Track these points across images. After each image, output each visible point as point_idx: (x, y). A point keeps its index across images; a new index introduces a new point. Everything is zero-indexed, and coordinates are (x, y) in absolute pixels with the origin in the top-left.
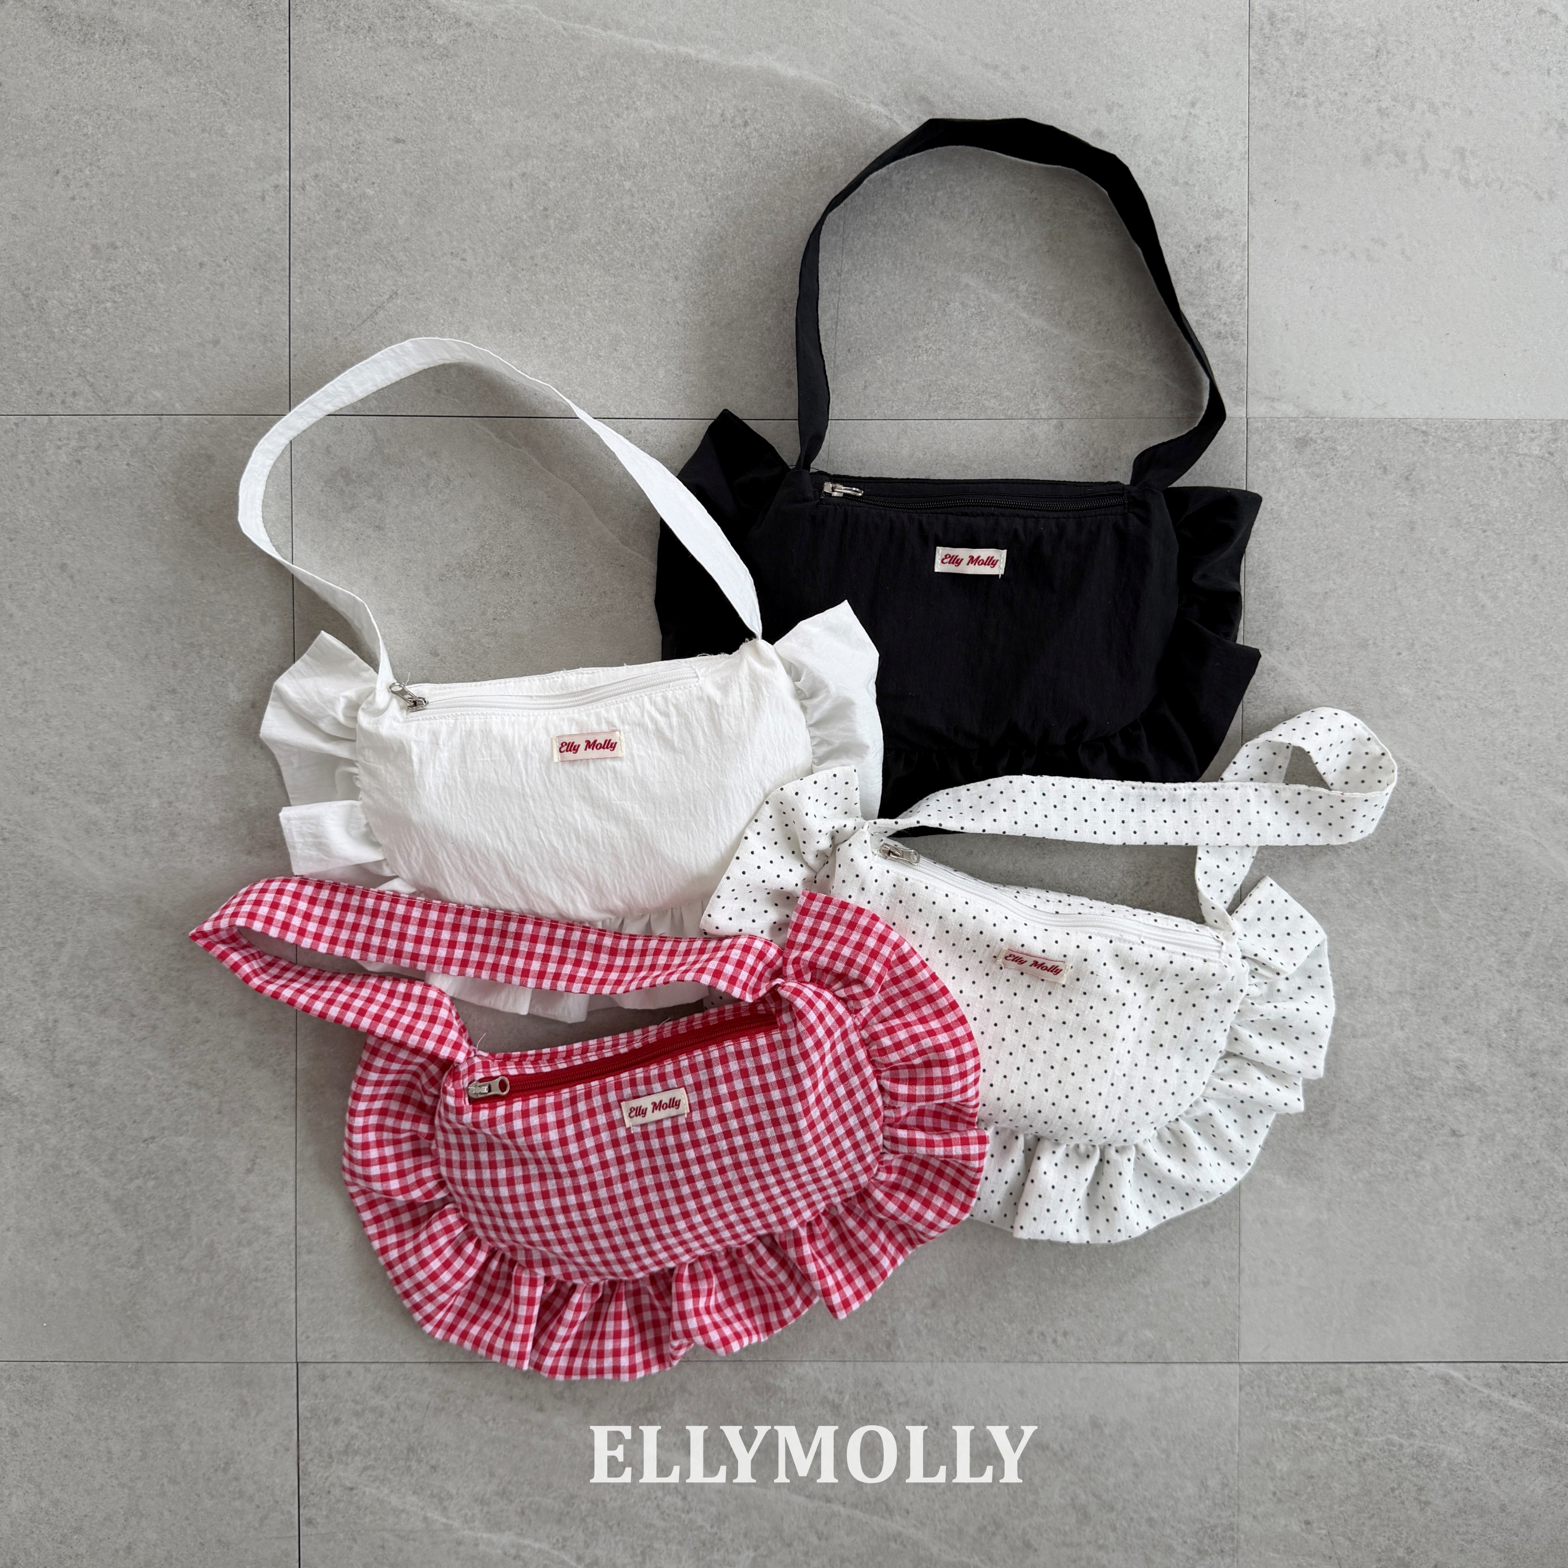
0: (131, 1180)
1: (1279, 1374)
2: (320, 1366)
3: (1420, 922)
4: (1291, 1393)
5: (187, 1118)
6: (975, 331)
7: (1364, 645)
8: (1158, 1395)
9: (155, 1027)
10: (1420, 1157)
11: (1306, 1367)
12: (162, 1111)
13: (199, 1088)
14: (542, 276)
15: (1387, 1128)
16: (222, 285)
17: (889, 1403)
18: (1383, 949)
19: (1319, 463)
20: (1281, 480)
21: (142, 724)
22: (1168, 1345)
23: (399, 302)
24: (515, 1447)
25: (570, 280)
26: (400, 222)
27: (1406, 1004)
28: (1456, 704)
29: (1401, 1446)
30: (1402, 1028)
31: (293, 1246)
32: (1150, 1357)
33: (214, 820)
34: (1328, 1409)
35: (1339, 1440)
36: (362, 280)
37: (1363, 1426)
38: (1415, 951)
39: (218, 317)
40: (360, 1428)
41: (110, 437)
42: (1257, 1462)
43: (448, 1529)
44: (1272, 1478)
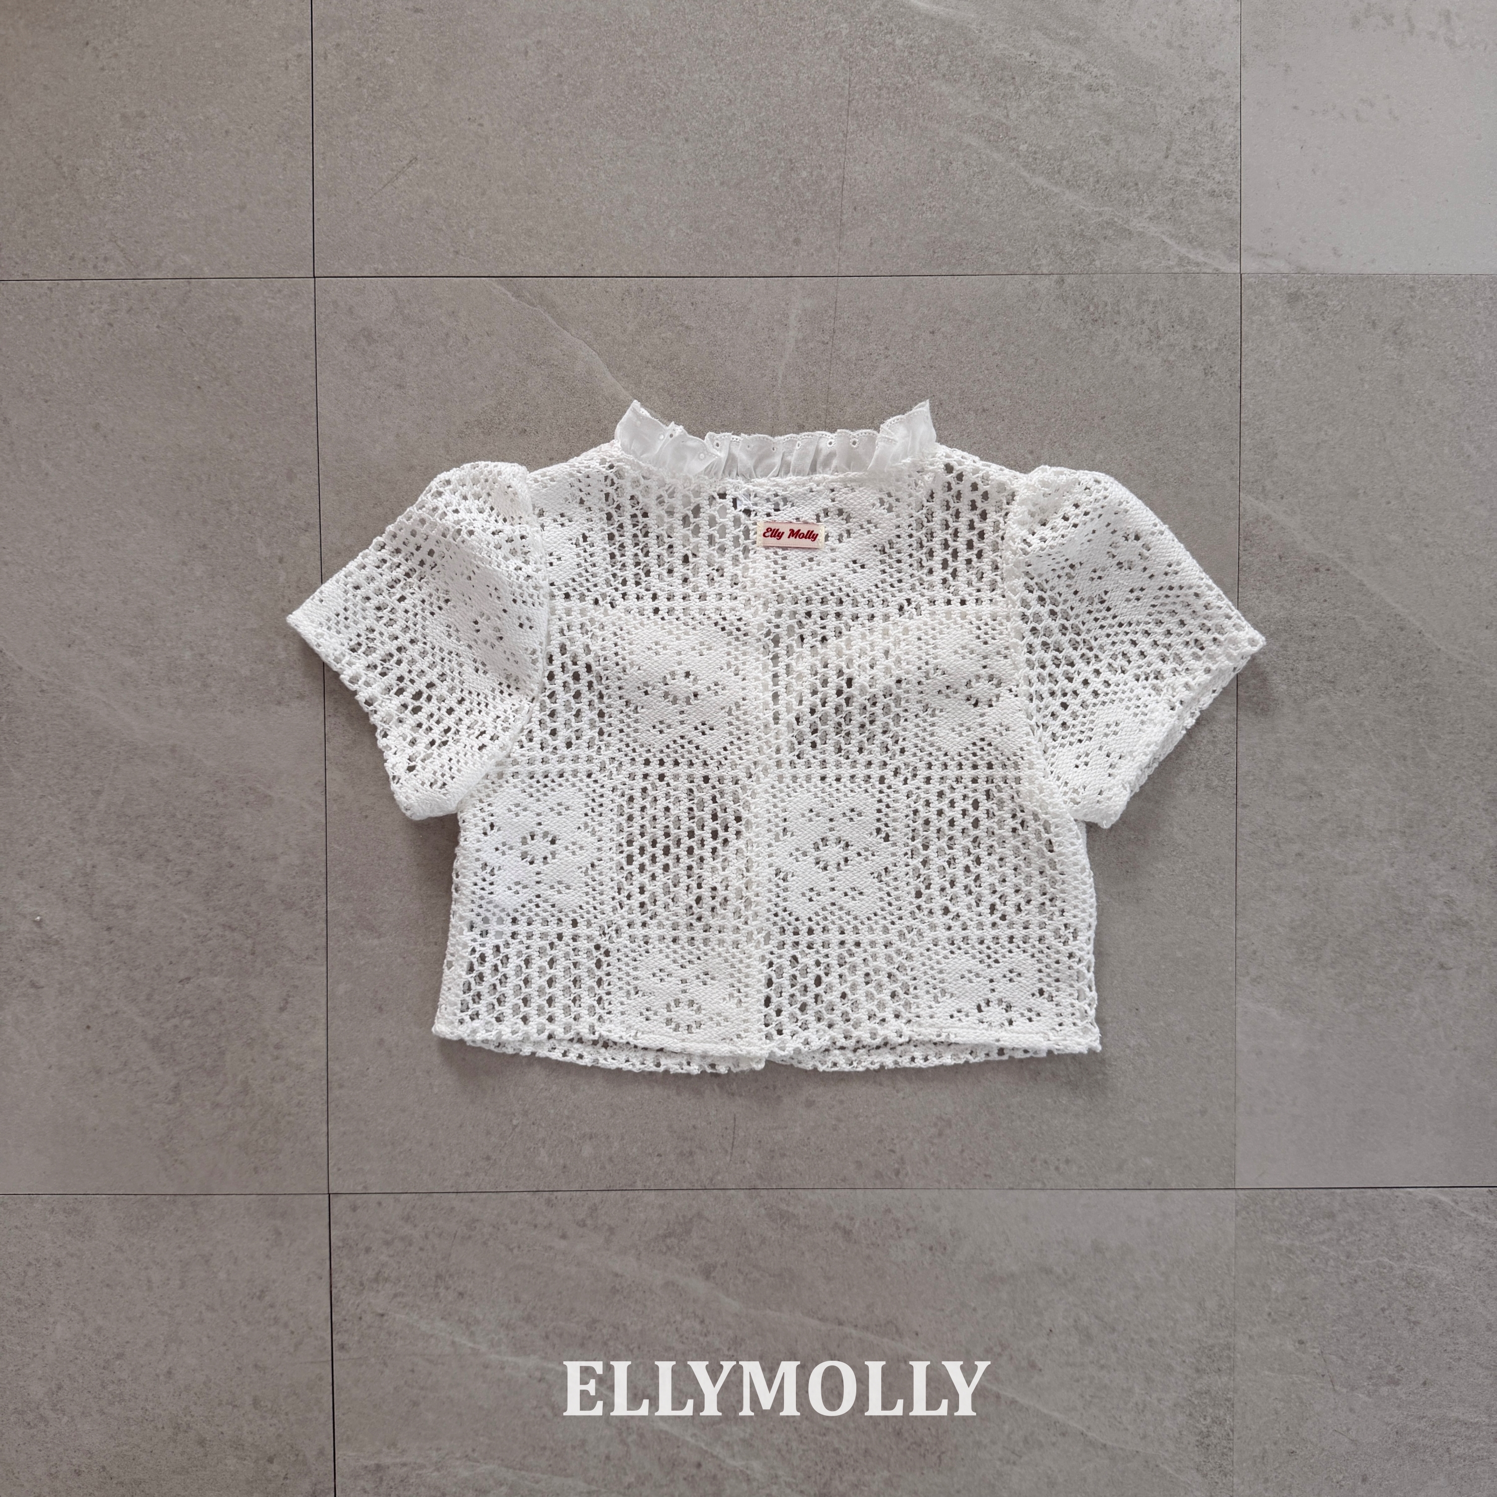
0: (168, 1019)
1: (1274, 1199)
2: (351, 1197)
3: (1409, 762)
4: (1284, 1217)
5: (221, 959)
6: (977, 188)
7: (1354, 494)
8: (1157, 1220)
9: (189, 872)
10: (1409, 990)
11: (1300, 1192)
12: (197, 952)
13: (233, 930)
14: (556, 139)
15: (1378, 962)
16: (247, 152)
17: (898, 1228)
18: (1373, 789)
19: (1310, 318)
20: (1274, 334)
21: (174, 579)
22: (1167, 1172)
23: (418, 166)
24: (539, 1273)
25: (583, 144)
26: (419, 89)
27: (1396, 842)
28: (1442, 552)
29: (1392, 1268)
30: (1392, 865)
31: (325, 1082)
32: (1150, 1183)
33: (245, 672)
34: (1322, 1233)
35: (1331, 1263)
36: (383, 146)
37: (1354, 1249)
38: (1404, 790)
39: (244, 183)
40: (390, 1256)
41: (141, 300)
42: (1252, 1284)
43: (475, 1353)
44: (1268, 1300)
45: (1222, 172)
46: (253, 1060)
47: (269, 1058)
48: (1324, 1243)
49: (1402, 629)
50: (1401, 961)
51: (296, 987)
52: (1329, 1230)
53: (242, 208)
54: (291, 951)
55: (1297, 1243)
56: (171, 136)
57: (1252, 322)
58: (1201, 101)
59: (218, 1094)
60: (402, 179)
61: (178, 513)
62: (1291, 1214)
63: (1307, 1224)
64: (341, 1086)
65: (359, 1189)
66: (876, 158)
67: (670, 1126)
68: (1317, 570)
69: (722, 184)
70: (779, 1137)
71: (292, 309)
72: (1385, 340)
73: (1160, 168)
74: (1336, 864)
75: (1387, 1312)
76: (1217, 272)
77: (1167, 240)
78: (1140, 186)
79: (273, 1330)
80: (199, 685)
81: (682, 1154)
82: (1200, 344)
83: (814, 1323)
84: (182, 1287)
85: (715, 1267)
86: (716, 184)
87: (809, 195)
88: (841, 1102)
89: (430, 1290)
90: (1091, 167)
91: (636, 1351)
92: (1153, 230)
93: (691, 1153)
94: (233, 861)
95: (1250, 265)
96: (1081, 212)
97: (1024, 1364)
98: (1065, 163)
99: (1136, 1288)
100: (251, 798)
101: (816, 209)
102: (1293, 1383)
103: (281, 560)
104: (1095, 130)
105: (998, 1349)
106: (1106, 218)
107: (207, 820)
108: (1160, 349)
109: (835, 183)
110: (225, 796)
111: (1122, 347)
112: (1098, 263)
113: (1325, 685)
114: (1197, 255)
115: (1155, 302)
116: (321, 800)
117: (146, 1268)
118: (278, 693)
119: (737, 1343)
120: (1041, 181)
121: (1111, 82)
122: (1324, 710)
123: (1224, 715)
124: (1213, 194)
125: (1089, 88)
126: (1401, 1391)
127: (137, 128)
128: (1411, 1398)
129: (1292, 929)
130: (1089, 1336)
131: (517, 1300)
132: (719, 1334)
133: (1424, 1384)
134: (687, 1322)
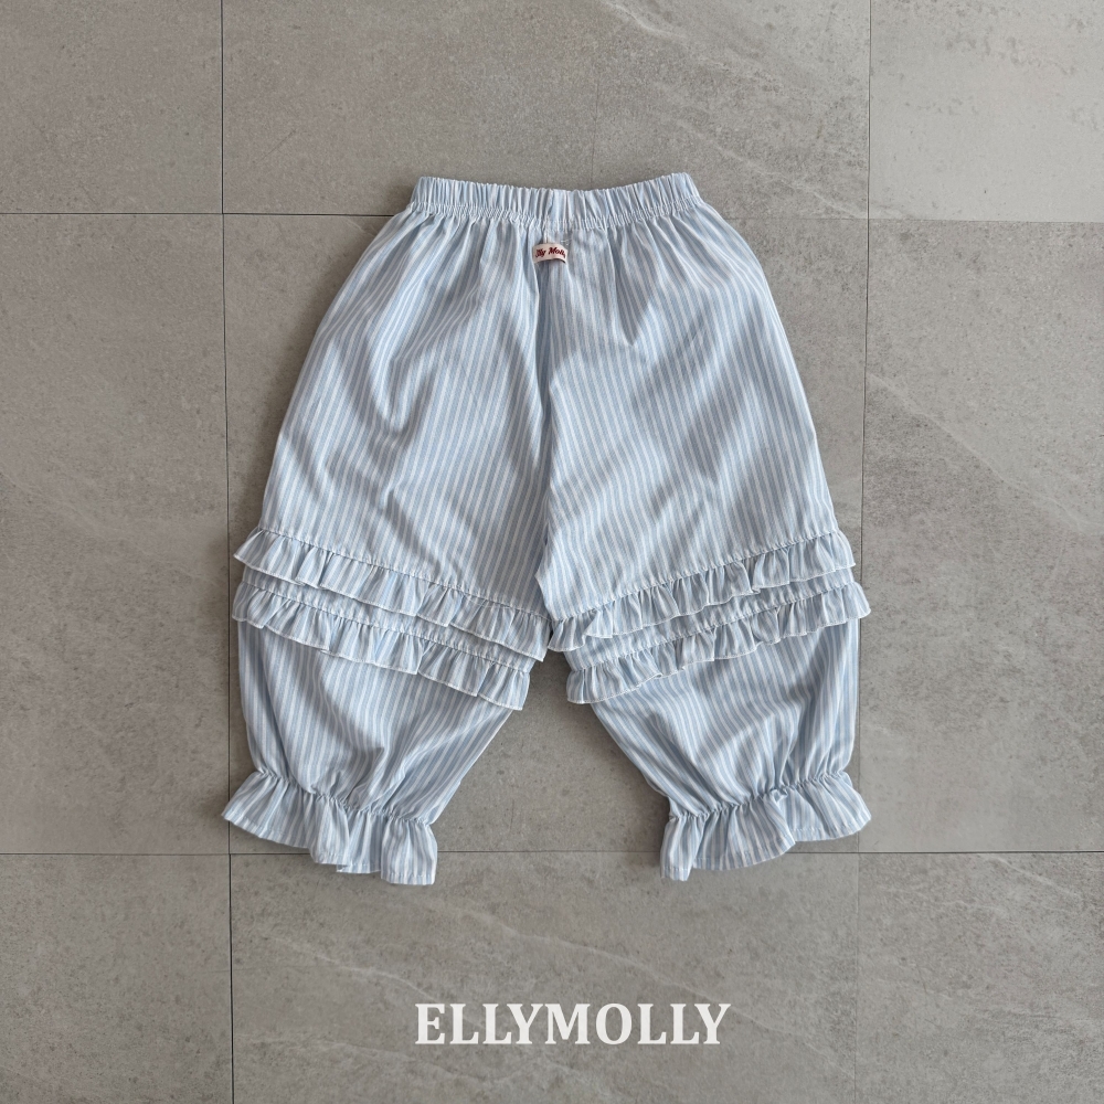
0: (117, 732)
1: (885, 860)
2: (245, 857)
3: (980, 559)
4: (893, 873)
5: (154, 691)
6: (686, 160)
7: (945, 373)
8: (804, 874)
9: (133, 630)
10: (979, 716)
11: (903, 856)
12: (138, 686)
13: (163, 670)
14: (393, 120)
15: (958, 696)
16: (176, 125)
17: (626, 879)
18: (956, 577)
19: (916, 251)
20: (891, 262)
21: (123, 424)
23: (296, 137)
24: (376, 910)
25: (412, 123)
26: (298, 83)
27: (971, 614)
28: (1006, 414)
29: (966, 908)
30: (968, 630)
33: (173, 490)
34: (918, 884)
35: (925, 904)
36: (272, 123)
37: (940, 895)
38: (977, 578)
39: (173, 147)
40: (272, 898)
41: (101, 229)
42: (870, 919)
43: (331, 965)
44: (880, 930)
45: (856, 149)
46: (177, 761)
47: (188, 760)
48: (919, 890)
49: (977, 467)
50: (974, 696)
51: (208, 710)
52: (923, 881)
53: (172, 164)
54: (204, 685)
55: (901, 891)
56: (122, 113)
57: (876, 253)
58: (842, 99)
59: (152, 784)
60: (284, 145)
61: (126, 378)
62: (897, 871)
63: (908, 877)
64: (238, 780)
65: (251, 851)
66: (616, 136)
67: (468, 808)
68: (918, 426)
69: (509, 152)
70: (544, 816)
71: (207, 236)
73: (814, 145)
74: (929, 629)
75: (963, 939)
76: (852, 218)
77: (818, 196)
78: (800, 157)
79: (190, 949)
80: (140, 499)
81: (476, 827)
82: (840, 268)
83: (566, 944)
84: (126, 918)
85: (498, 905)
86: (505, 152)
87: (569, 161)
88: (587, 791)
89: (299, 921)
90: (765, 145)
91: (443, 964)
92: (808, 188)
93: (483, 826)
94: (163, 622)
95: (876, 214)
96: (758, 175)
97: (712, 973)
98: (748, 141)
99: (790, 921)
100: (177, 578)
101: (575, 171)
102: (898, 988)
103: (198, 412)
104: (769, 118)
105: (694, 963)
106: (776, 179)
107: (146, 593)
108: (812, 272)
109: (588, 153)
110: (158, 577)
111: (785, 270)
112: (769, 211)
113: (923, 505)
114: (838, 206)
115: (809, 239)
116: (226, 580)
117: (101, 906)
118: (195, 504)
119: (513, 958)
120: (730, 153)
121: (780, 85)
122: (922, 522)
123: (854, 526)
124: (849, 163)
125: (765, 88)
126: (971, 993)
127: (99, 107)
128: (978, 997)
129: (899, 673)
130: (757, 954)
131: (361, 929)
132: (501, 952)
133: (988, 988)
134: (479, 944)
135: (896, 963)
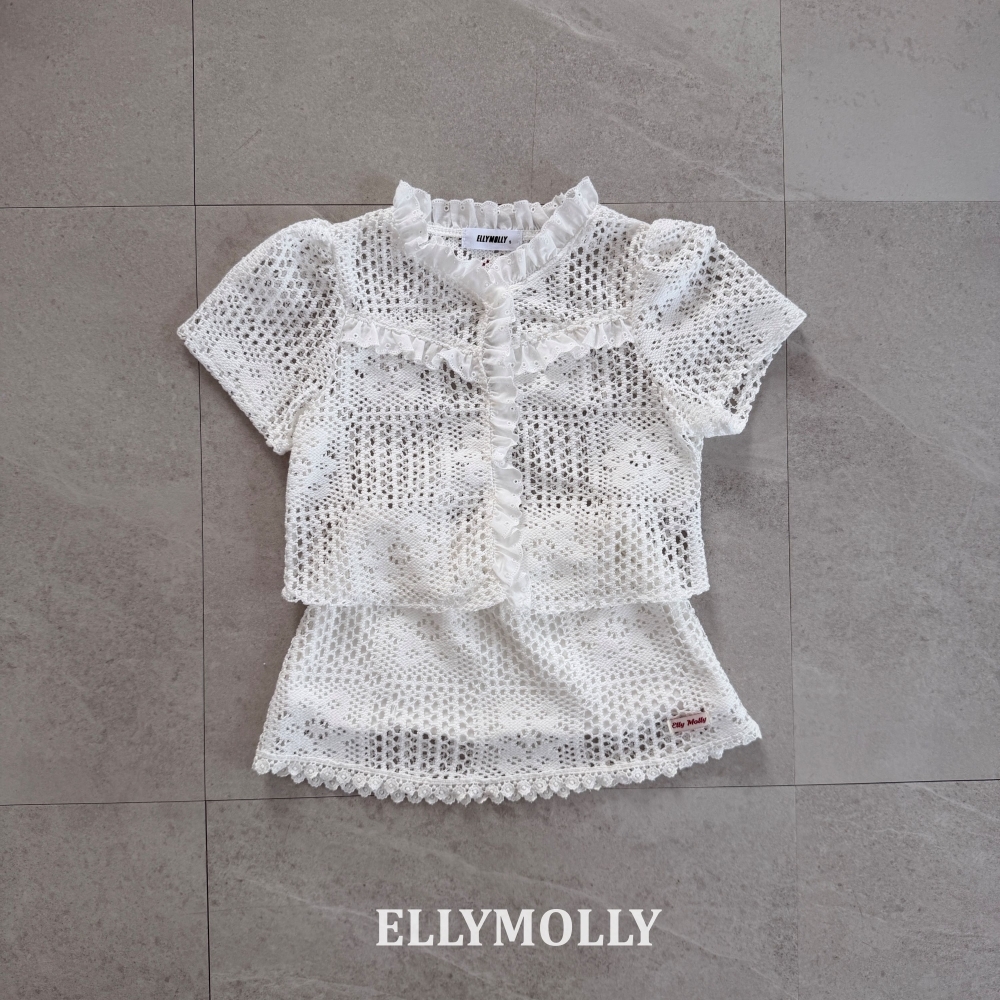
45: (772, 138)
46: (155, 713)
47: (165, 712)
48: (852, 819)
49: (891, 424)
50: (896, 635)
51: (184, 664)
52: (856, 810)
53: (148, 161)
54: (180, 641)
55: (836, 820)
56: (102, 116)
57: (792, 232)
58: (757, 94)
59: (132, 736)
60: (251, 143)
63: (842, 807)
64: (213, 730)
65: (226, 797)
66: (554, 130)
68: (836, 387)
69: (456, 146)
71: (181, 226)
72: (876, 243)
73: (733, 135)
74: (853, 574)
76: (770, 200)
77: (738, 181)
78: (721, 146)
79: (168, 892)
80: (119, 468)
82: (760, 246)
83: (526, 879)
85: (460, 844)
86: (453, 146)
87: (511, 153)
89: (272, 863)
90: (689, 135)
91: (408, 901)
92: (729, 174)
94: (142, 582)
95: (790, 196)
96: (684, 163)
97: (662, 903)
98: (673, 133)
99: (733, 851)
100: (154, 541)
101: (516, 162)
102: (835, 912)
103: (173, 387)
104: (691, 112)
105: (645, 894)
106: (699, 167)
107: (125, 556)
109: (528, 146)
110: (137, 540)
112: (694, 196)
113: (843, 460)
114: (757, 190)
115: (731, 220)
116: (200, 542)
118: (171, 472)
119: (475, 893)
120: (657, 144)
121: (701, 82)
122: (843, 476)
123: (780, 480)
124: (766, 151)
125: (688, 86)
126: (904, 915)
127: (80, 111)
128: (911, 920)
129: (827, 616)
130: (703, 884)
131: (330, 869)
132: (463, 888)
133: (919, 910)
134: (442, 881)
135: (833, 889)
